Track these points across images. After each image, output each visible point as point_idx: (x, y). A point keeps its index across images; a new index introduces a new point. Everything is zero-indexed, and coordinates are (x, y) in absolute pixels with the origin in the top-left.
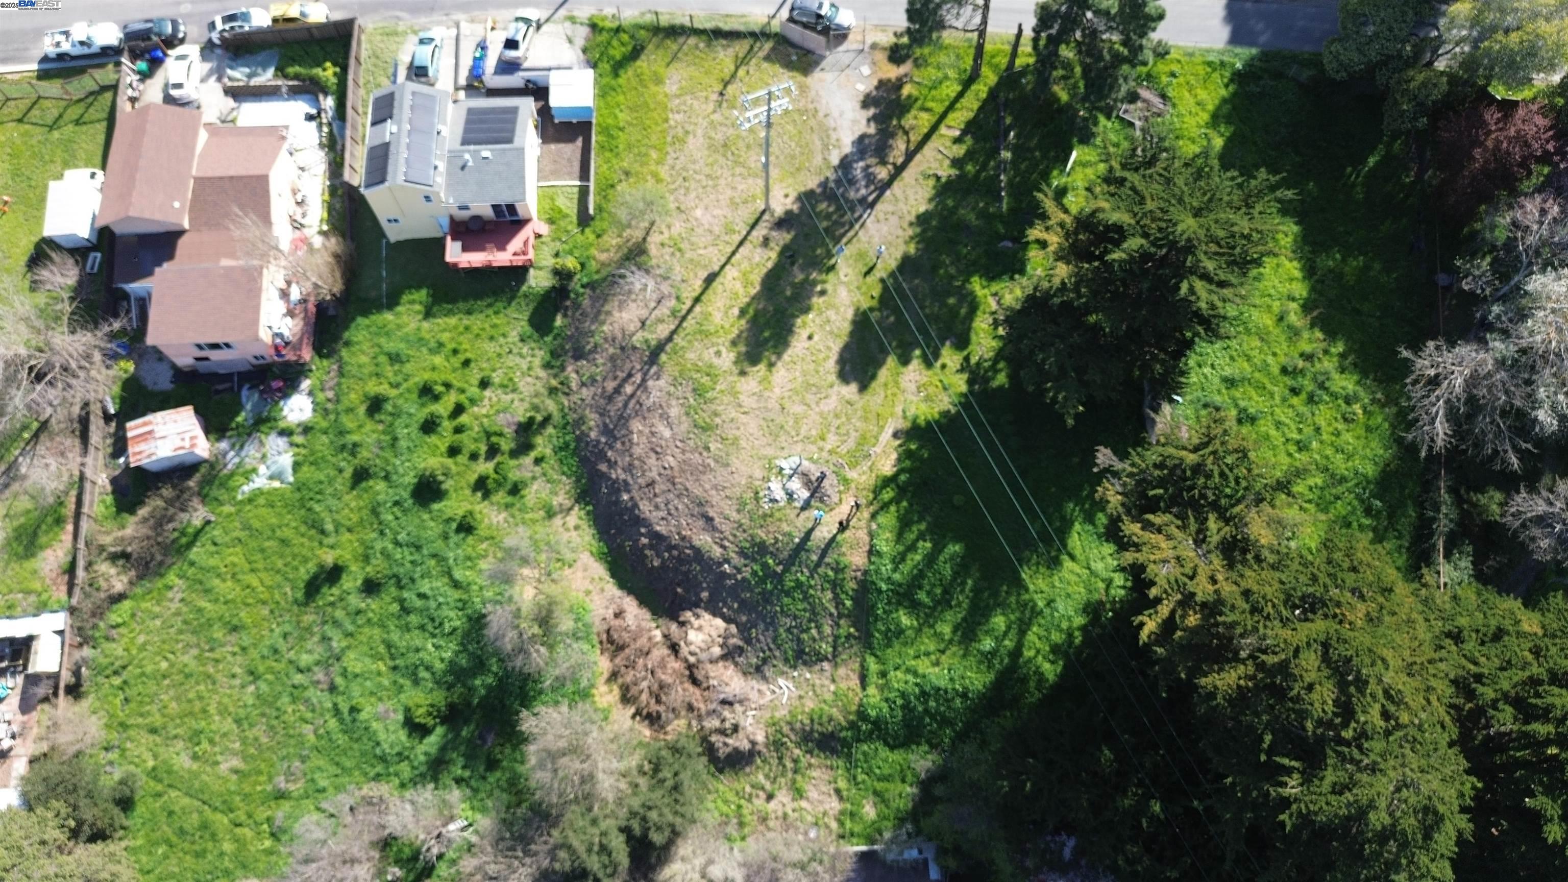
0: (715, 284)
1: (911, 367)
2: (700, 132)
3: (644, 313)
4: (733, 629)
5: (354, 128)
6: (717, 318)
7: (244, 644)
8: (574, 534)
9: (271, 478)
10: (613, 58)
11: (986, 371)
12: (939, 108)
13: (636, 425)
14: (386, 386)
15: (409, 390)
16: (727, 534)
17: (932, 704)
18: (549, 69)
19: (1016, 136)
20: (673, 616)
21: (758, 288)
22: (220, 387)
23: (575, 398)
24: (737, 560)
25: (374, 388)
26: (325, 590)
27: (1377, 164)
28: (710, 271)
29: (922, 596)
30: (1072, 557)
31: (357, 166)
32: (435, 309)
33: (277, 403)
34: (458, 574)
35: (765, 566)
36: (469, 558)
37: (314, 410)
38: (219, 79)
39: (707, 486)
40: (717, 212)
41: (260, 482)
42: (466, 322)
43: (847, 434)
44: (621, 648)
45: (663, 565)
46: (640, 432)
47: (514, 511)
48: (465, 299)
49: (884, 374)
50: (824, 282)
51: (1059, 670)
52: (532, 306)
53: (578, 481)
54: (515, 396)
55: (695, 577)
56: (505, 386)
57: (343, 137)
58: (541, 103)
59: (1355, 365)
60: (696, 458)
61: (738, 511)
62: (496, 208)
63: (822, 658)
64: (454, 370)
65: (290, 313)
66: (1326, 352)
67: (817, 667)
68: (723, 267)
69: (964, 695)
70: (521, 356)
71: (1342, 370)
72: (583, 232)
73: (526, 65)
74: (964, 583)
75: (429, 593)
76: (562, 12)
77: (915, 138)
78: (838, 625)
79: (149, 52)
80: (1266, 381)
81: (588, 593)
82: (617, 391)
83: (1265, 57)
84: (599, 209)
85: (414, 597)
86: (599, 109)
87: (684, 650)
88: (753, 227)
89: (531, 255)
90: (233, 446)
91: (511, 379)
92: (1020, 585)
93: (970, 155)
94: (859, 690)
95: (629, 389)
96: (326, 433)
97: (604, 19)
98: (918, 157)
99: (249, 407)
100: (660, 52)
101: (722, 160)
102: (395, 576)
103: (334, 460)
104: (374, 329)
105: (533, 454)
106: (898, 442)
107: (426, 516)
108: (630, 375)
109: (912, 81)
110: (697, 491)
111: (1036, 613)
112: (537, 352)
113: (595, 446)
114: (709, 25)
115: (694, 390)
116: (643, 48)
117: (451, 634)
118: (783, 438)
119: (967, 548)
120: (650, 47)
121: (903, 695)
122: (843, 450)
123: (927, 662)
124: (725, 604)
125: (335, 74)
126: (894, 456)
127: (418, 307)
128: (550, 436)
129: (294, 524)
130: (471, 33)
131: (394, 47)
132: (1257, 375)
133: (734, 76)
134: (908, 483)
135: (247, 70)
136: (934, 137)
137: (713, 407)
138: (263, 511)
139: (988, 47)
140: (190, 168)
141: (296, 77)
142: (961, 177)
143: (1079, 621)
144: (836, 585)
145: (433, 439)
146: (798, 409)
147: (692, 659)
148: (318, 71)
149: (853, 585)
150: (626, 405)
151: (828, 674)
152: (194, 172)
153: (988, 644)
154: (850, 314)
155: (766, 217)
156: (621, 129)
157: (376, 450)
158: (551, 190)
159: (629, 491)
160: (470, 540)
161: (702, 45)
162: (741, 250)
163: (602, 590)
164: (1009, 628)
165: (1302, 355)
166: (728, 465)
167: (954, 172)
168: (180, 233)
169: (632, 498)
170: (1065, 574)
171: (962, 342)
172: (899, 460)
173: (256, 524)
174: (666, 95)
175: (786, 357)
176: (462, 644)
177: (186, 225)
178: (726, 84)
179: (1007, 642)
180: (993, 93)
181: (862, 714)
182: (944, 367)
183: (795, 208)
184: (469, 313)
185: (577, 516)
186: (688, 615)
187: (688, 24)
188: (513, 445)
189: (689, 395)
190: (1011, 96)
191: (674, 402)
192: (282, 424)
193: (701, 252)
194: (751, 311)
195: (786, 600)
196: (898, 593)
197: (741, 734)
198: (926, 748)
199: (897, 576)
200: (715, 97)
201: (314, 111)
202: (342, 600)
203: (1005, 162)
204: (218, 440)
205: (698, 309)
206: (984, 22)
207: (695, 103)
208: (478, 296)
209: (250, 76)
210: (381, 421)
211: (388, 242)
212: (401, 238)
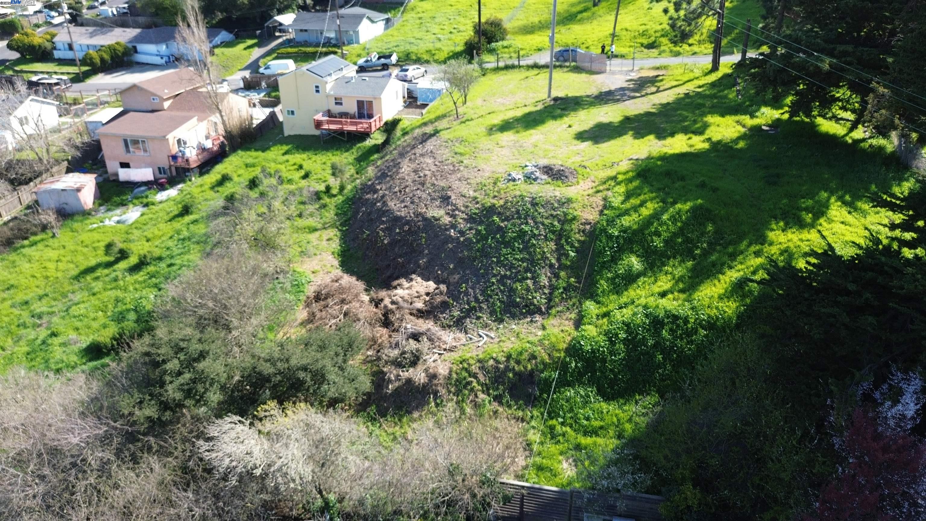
1: (645, 140)
4: (443, 288)
8: (325, 242)
9: (118, 222)
12: (685, 79)
13: (406, 164)
16: (460, 206)
20: (386, 283)
24: (464, 225)
32: (292, 152)
35: (490, 225)
39: (453, 180)
40: (511, 100)
41: (108, 223)
42: (311, 157)
46: (408, 167)
52: (360, 152)
55: (419, 245)
60: (449, 168)
61: (476, 191)
63: (533, 310)
67: (527, 319)
68: (507, 110)
77: (664, 87)
81: (315, 272)
85: (164, 267)
87: (386, 302)
88: (536, 103)
90: (106, 209)
94: (572, 330)
99: (135, 192)
101: (522, 90)
102: (161, 257)
103: (169, 209)
110: (443, 184)
115: (462, 141)
118: (530, 157)
122: (587, 162)
124: (441, 267)
127: (281, 151)
135: (250, 94)
137: (474, 145)
138: (96, 235)
141: (275, 97)
144: (560, 236)
147: (392, 307)
149: (580, 236)
151: (537, 324)
159: (383, 200)
162: (524, 107)
163: (329, 272)
166: (475, 168)
168: (159, 111)
169: (384, 203)
173: (84, 239)
177: (166, 107)
181: (573, 351)
186: (401, 282)
187: (517, 64)
189: (456, 144)
191: (443, 148)
192: (149, 201)
195: (504, 251)
202: (107, 275)
204: (101, 204)
210: (218, 191)
212: (292, 133)
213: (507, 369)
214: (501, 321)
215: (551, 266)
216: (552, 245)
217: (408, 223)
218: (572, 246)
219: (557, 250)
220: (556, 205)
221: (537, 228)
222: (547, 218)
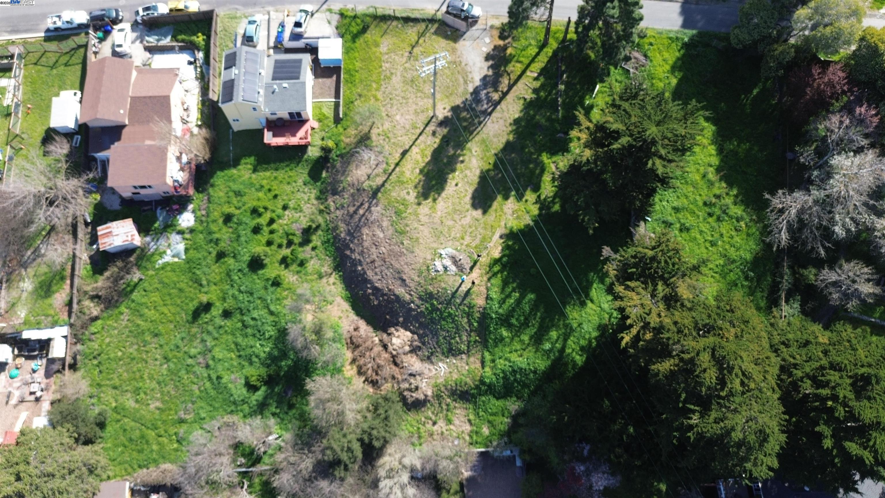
0: (407, 156)
1: (509, 201)
2: (399, 74)
3: (369, 171)
4: (416, 337)
5: (214, 69)
6: (408, 174)
7: (162, 343)
8: (333, 287)
9: (173, 256)
10: (352, 32)
11: (549, 203)
12: (526, 61)
13: (365, 231)
14: (234, 209)
15: (245, 211)
16: (413, 288)
17: (518, 376)
18: (318, 38)
19: (567, 77)
20: (385, 330)
21: (429, 158)
22: (146, 208)
23: (332, 216)
24: (418, 302)
25: (227, 209)
26: (203, 315)
27: (758, 93)
28: (404, 149)
29: (514, 321)
30: (592, 301)
31: (216, 90)
32: (259, 167)
33: (175, 217)
34: (272, 308)
35: (432, 305)
36: (278, 299)
37: (195, 221)
38: (141, 42)
39: (402, 263)
40: (407, 117)
41: (168, 258)
42: (275, 174)
43: (476, 236)
44: (357, 346)
45: (379, 304)
46: (367, 234)
47: (301, 275)
48: (275, 162)
49: (495, 205)
50: (464, 155)
51: (584, 359)
52: (309, 167)
53: (335, 259)
54: (301, 214)
55: (396, 310)
56: (296, 209)
57: (208, 74)
58: (314, 56)
59: (742, 201)
60: (396, 248)
61: (419, 276)
62: (290, 114)
63: (461, 352)
64: (270, 200)
65: (182, 169)
66: (727, 194)
67: (459, 357)
68: (411, 147)
69: (535, 372)
70: (304, 193)
71: (735, 203)
72: (336, 127)
73: (306, 36)
74: (535, 314)
75: (257, 317)
76: (325, 7)
77: (513, 77)
78: (470, 336)
79: (104, 27)
80: (695, 209)
81: (340, 318)
82: (355, 212)
83: (700, 34)
84: (345, 114)
85: (250, 320)
86: (345, 60)
87: (390, 348)
88: (427, 125)
89: (309, 139)
90: (153, 240)
91: (299, 205)
92: (564, 316)
93: (542, 86)
94: (480, 369)
95: (361, 212)
96: (201, 233)
97: (347, 10)
98: (515, 88)
99: (161, 219)
100: (378, 29)
101: (410, 89)
102: (239, 308)
103: (206, 247)
104: (226, 178)
105: (311, 245)
106: (502, 241)
107: (255, 277)
108: (362, 204)
109: (512, 46)
110: (397, 266)
111: (572, 330)
112: (312, 191)
113: (344, 241)
114: (404, 15)
115: (396, 212)
116: (368, 27)
117: (269, 339)
118: (442, 238)
119: (537, 296)
120: (372, 26)
121: (503, 372)
122: (474, 245)
123: (515, 354)
124: (412, 324)
125: (204, 40)
126: (500, 248)
127: (250, 166)
128: (320, 235)
129: (186, 281)
130: (276, 17)
131: (235, 25)
132: (691, 206)
133: (417, 42)
134: (508, 262)
135: (156, 37)
136: (523, 77)
137: (406, 222)
138: (170, 274)
139: (553, 28)
140: (128, 91)
141: (183, 41)
142: (538, 99)
143: (595, 334)
144: (469, 315)
145: (259, 237)
146: (450, 223)
147: (394, 353)
148: (194, 38)
149: (478, 315)
150: (360, 220)
151: (465, 361)
152: (130, 94)
153: (547, 346)
154: (478, 173)
155: (434, 120)
156: (357, 71)
157: (229, 242)
158: (319, 104)
159: (361, 265)
160: (279, 290)
161: (400, 26)
162: (420, 138)
163: (348, 316)
164: (558, 338)
165: (715, 196)
166: (413, 252)
167: (534, 96)
168: (123, 126)
169: (363, 269)
170: (588, 310)
171: (536, 188)
172: (502, 250)
173: (166, 280)
174: (381, 53)
175: (443, 195)
176: (275, 344)
177: (127, 122)
178: (413, 47)
179: (557, 345)
180: (555, 53)
181: (482, 382)
182: (526, 201)
183: (449, 114)
184: (276, 169)
185: (334, 278)
186: (392, 329)
187: (392, 14)
188: (300, 240)
189: (393, 215)
190: (565, 55)
191: (385, 219)
192: (178, 228)
193: (399, 138)
194: (426, 170)
195: (443, 323)
196: (501, 319)
197: (420, 391)
198: (515, 399)
199: (501, 311)
200: (407, 54)
201: (192, 60)
202: (211, 321)
203: (560, 91)
204: (145, 236)
205: (397, 169)
206: (550, 16)
207: (396, 57)
208: (281, 161)
209: (158, 40)
210: (231, 227)
211: (233, 131)
212: (240, 128)
218: (475, 320)
219: (468, 322)
221: (457, 311)
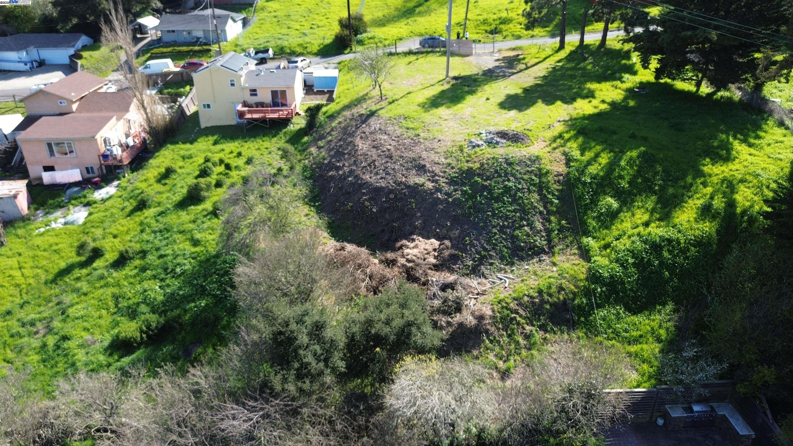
1: (555, 105)
4: (447, 243)
8: (304, 218)
9: (66, 224)
10: (349, 67)
13: (361, 142)
16: (438, 172)
22: (55, 189)
24: (448, 188)
26: (76, 271)
32: (221, 142)
33: (92, 191)
34: (199, 236)
35: (474, 185)
36: (211, 229)
37: (117, 191)
39: (419, 151)
41: (55, 226)
42: (242, 144)
45: (381, 209)
46: (364, 144)
52: (288, 137)
55: (410, 210)
60: (409, 141)
61: (446, 158)
62: (273, 94)
63: (538, 251)
64: (229, 158)
67: (535, 259)
75: (169, 253)
78: (549, 221)
85: (155, 259)
87: (401, 261)
88: (439, 82)
89: (293, 116)
90: (45, 212)
91: (267, 161)
94: (583, 263)
96: (120, 196)
99: (69, 193)
102: (143, 251)
107: (183, 214)
110: (411, 156)
113: (327, 166)
115: (405, 118)
118: (477, 126)
127: (209, 142)
136: (542, 63)
137: (420, 120)
138: (49, 238)
140: (89, 89)
141: (168, 94)
144: (541, 188)
146: (486, 117)
147: (409, 265)
148: (181, 90)
149: (557, 186)
151: (547, 262)
152: (91, 91)
155: (447, 79)
166: (435, 139)
169: (356, 177)
176: (188, 279)
177: (74, 109)
180: (574, 51)
181: (593, 279)
186: (403, 243)
189: (401, 121)
191: (390, 126)
192: (89, 200)
195: (496, 205)
197: (465, 312)
202: (88, 274)
204: (35, 209)
210: (165, 184)
211: (200, 128)
212: (209, 125)
213: (543, 302)
214: (512, 264)
215: (541, 213)
216: (536, 196)
217: (391, 191)
218: (553, 195)
219: (541, 199)
220: (529, 163)
221: (520, 183)
222: (525, 174)
